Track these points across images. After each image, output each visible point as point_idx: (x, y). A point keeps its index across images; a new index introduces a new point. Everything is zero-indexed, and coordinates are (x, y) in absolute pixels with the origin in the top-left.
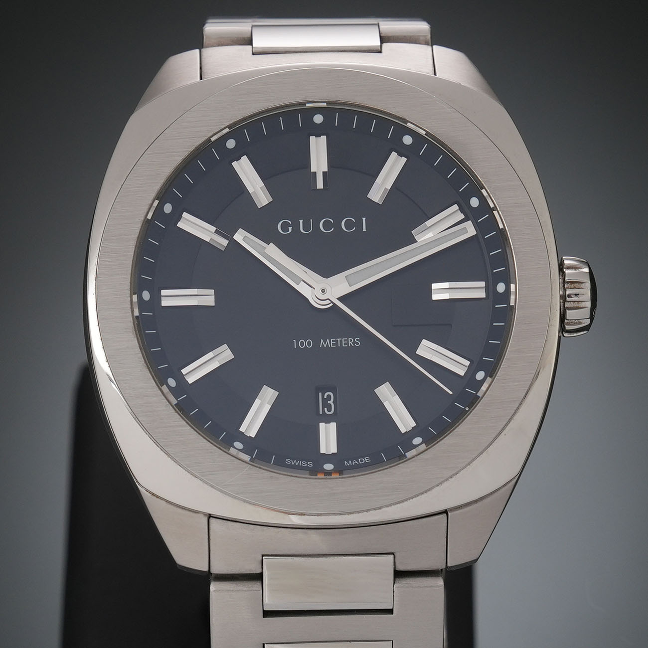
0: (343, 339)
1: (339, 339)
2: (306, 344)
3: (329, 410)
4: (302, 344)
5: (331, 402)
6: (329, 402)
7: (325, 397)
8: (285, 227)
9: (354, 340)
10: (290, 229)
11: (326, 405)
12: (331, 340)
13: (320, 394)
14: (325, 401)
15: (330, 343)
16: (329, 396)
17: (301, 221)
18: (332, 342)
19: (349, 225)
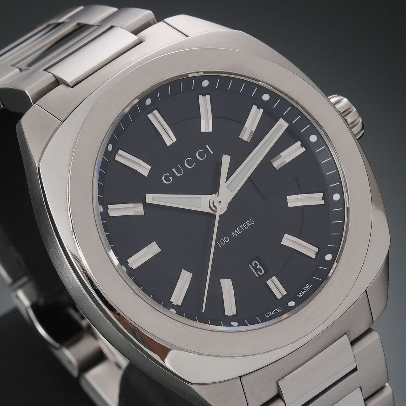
0: (243, 225)
1: (241, 226)
2: (225, 241)
3: (261, 272)
4: (223, 242)
5: (259, 266)
6: (258, 267)
7: (254, 265)
8: (167, 179)
9: (250, 221)
10: (171, 178)
11: (257, 270)
12: (237, 229)
13: (250, 265)
14: (255, 268)
15: (237, 232)
16: (255, 264)
17: (174, 170)
18: (238, 231)
19: (201, 155)
